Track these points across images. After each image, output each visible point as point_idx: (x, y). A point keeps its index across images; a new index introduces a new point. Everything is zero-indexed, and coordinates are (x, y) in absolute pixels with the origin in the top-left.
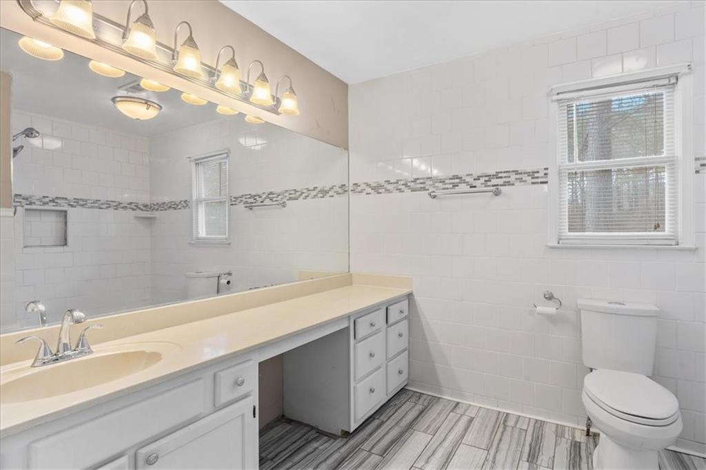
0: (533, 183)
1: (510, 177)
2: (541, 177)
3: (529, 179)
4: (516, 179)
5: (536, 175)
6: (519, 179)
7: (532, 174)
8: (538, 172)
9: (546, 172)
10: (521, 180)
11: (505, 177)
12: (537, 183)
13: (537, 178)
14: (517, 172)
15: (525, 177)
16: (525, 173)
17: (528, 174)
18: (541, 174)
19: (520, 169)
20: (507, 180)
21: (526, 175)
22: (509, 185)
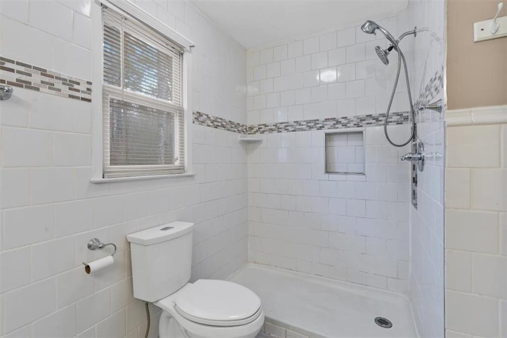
0: (71, 96)
1: (30, 75)
2: (83, 92)
3: (65, 89)
4: (42, 82)
5: (76, 86)
6: (47, 83)
7: (71, 84)
8: (78, 84)
9: (88, 86)
10: (51, 86)
11: (19, 72)
12: (77, 98)
13: (78, 91)
14: (44, 73)
15: (58, 84)
16: (60, 79)
17: (64, 81)
18: (83, 87)
19: (51, 70)
20: (24, 78)
21: (61, 82)
22: (27, 87)
